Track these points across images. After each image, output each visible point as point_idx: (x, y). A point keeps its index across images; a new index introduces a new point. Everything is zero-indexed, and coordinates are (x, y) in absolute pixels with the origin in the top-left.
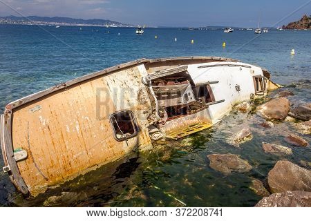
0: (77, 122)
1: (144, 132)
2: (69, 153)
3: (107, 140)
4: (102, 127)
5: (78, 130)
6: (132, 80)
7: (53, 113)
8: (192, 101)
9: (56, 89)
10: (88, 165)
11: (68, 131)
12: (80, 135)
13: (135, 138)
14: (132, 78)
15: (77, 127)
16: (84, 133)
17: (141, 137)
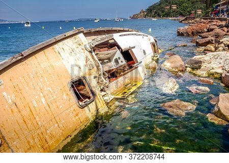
0: (41, 94)
1: (98, 96)
2: (43, 130)
3: (72, 109)
4: (65, 97)
5: (44, 102)
6: (77, 47)
7: (17, 88)
8: (122, 64)
9: (14, 60)
10: (62, 138)
11: (36, 105)
12: (47, 108)
13: (94, 103)
14: (77, 46)
15: (43, 100)
16: (51, 106)
17: (97, 101)
